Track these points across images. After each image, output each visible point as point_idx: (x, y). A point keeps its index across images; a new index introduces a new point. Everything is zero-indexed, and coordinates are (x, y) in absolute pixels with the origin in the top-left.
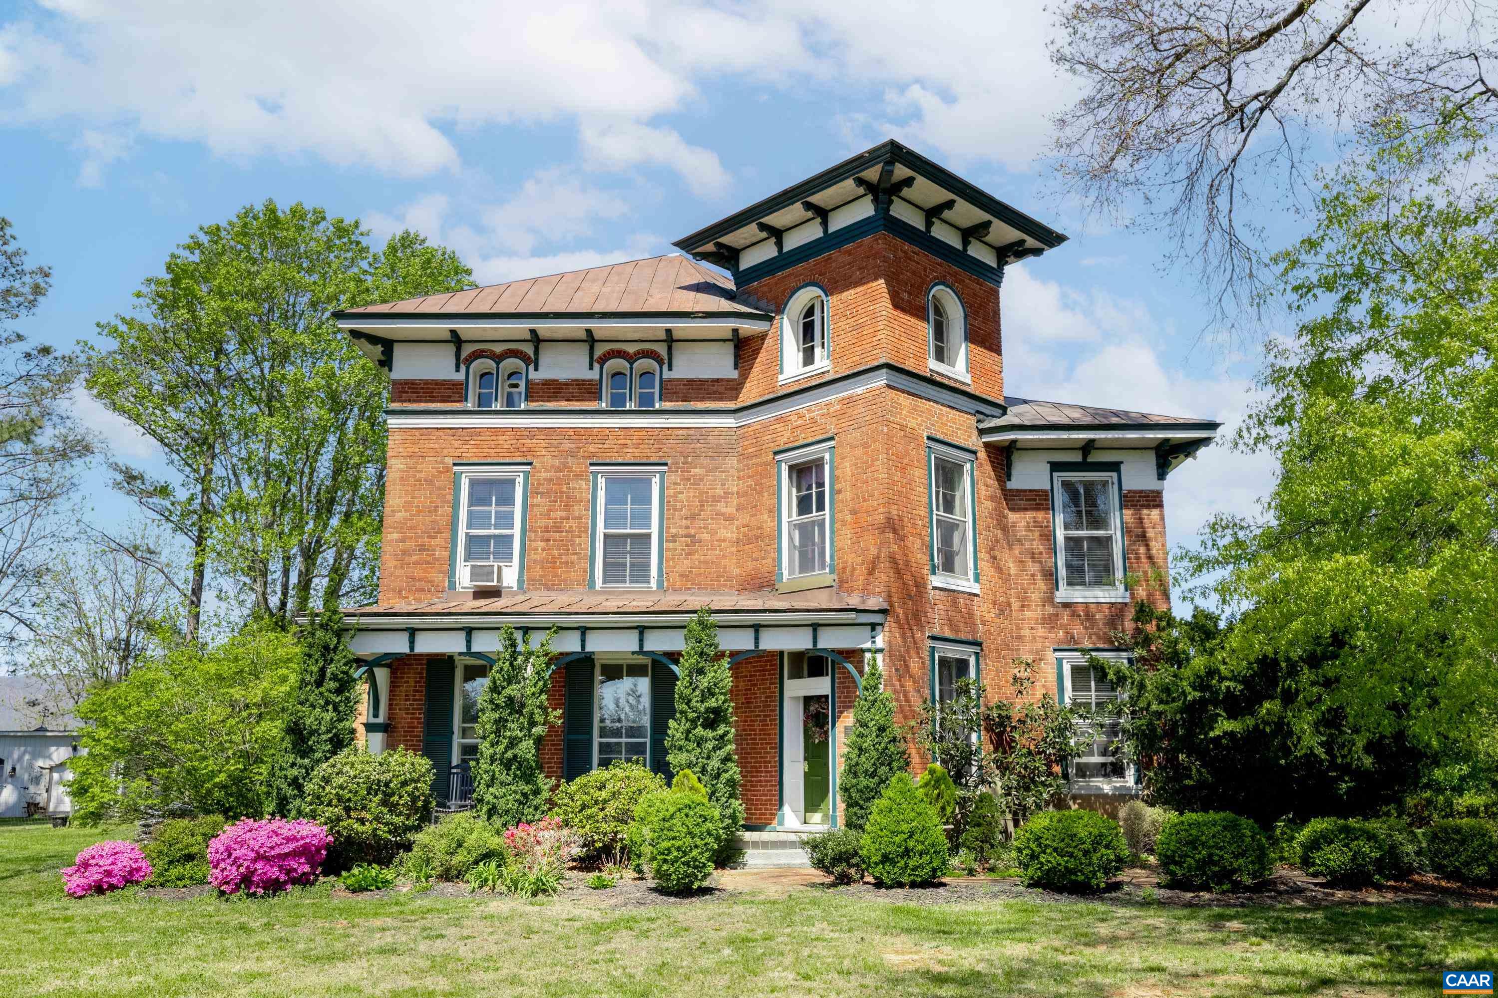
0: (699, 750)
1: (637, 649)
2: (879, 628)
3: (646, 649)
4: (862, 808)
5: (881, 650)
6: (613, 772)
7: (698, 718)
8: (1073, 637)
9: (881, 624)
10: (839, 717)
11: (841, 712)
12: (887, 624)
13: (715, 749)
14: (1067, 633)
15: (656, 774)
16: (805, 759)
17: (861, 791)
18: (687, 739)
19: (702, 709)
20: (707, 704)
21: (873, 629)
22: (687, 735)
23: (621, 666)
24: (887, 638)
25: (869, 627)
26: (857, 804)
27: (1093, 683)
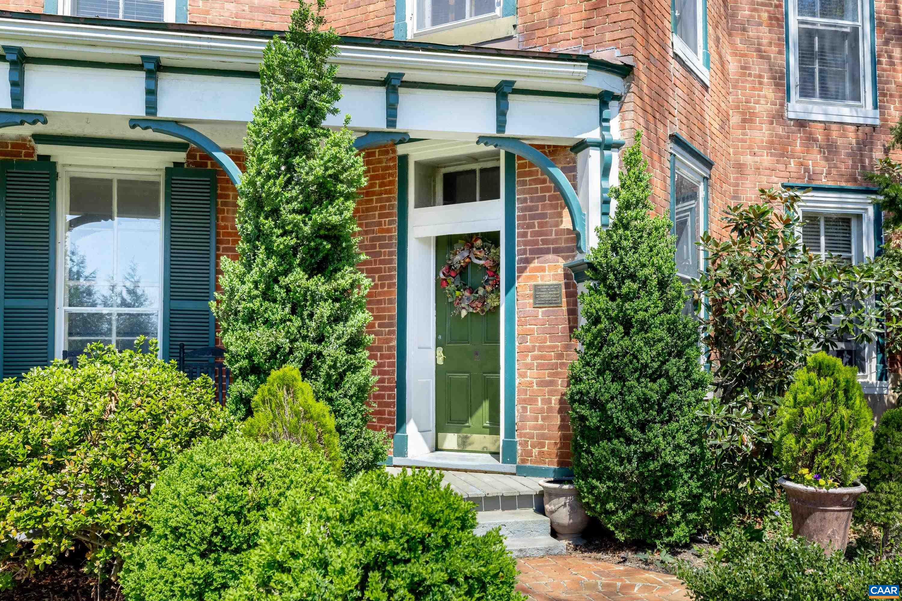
0: (297, 322)
1: (140, 112)
2: (614, 104)
3: (163, 113)
4: (629, 441)
5: (618, 146)
6: (87, 370)
7: (295, 249)
8: (807, 170)
9: (618, 98)
10: (522, 270)
11: (528, 261)
12: (630, 97)
13: (336, 319)
14: (802, 164)
15: (192, 376)
16: (438, 344)
17: (631, 408)
18: (267, 296)
19: (307, 229)
20: (318, 218)
21: (604, 105)
22: (268, 287)
23: (106, 183)
24: (628, 124)
25: (597, 102)
26: (619, 432)
27: (823, 239)
